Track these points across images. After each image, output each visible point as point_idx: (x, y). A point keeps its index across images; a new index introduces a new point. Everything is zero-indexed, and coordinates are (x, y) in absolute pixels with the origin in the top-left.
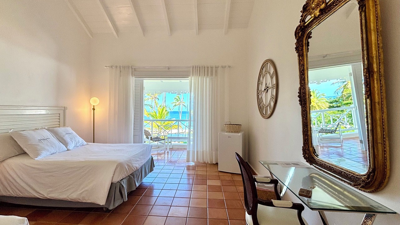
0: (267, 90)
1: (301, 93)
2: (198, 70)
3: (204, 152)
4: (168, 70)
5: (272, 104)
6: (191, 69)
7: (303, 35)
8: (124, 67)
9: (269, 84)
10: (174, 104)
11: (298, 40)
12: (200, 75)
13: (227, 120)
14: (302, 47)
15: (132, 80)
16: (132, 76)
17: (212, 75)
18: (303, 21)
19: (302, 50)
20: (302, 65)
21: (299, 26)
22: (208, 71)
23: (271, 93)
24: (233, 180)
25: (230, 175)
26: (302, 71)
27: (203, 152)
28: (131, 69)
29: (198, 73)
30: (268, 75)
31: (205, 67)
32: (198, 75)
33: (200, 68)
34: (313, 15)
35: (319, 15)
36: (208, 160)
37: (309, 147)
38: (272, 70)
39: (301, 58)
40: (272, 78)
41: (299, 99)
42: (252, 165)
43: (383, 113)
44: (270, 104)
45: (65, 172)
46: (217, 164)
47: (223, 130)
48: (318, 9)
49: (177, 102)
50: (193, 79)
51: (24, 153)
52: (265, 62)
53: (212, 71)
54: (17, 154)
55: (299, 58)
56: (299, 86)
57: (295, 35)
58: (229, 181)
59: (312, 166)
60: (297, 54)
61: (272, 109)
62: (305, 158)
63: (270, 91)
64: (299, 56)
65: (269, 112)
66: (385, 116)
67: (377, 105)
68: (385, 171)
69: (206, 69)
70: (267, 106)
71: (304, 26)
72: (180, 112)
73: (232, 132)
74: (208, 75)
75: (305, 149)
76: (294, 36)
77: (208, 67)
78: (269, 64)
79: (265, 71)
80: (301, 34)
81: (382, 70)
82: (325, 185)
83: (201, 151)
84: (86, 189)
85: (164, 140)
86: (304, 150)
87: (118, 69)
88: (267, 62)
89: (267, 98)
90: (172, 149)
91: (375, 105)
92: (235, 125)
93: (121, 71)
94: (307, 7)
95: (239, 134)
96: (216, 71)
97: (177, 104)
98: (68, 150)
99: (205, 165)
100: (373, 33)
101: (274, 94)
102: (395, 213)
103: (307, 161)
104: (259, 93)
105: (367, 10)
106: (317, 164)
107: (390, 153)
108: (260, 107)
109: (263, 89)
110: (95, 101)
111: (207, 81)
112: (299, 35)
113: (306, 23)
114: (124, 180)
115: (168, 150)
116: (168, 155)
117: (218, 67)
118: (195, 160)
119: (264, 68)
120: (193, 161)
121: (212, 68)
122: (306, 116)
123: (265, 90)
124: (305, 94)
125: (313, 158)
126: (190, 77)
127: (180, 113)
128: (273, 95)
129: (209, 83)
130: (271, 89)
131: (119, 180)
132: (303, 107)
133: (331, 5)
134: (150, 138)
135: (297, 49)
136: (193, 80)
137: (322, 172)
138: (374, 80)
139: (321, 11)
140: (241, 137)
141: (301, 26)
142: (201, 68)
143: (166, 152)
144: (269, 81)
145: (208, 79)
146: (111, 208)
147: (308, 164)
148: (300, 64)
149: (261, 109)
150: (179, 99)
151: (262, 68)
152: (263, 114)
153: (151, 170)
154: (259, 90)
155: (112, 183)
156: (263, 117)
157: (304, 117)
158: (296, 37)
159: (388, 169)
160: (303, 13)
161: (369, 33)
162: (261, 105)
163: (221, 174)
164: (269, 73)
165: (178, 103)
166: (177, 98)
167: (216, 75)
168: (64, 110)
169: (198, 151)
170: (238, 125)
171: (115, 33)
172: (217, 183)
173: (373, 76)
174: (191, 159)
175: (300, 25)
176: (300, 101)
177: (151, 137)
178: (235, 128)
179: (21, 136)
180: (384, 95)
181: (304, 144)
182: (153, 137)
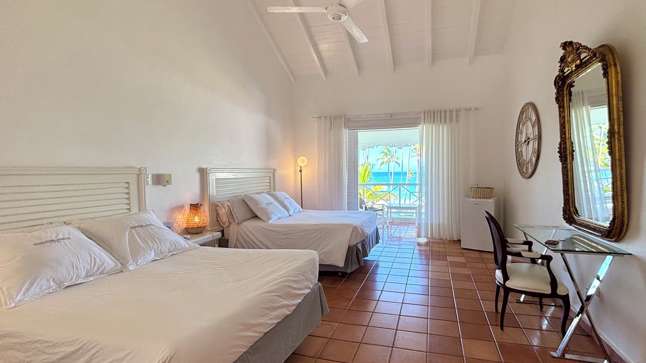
0: (528, 142)
1: (561, 148)
2: (432, 117)
3: (441, 226)
4: (390, 118)
5: (534, 159)
6: (422, 115)
7: (563, 84)
8: (335, 118)
9: (531, 134)
10: (381, 161)
11: (558, 90)
12: (434, 122)
13: (473, 183)
14: (563, 97)
15: (345, 133)
16: (345, 128)
17: (451, 121)
18: (562, 71)
19: (563, 100)
20: (563, 117)
22: (445, 117)
23: (533, 145)
24: (482, 258)
25: (478, 252)
26: (563, 123)
27: (439, 225)
28: (343, 118)
29: (432, 120)
30: (529, 122)
31: (441, 112)
32: (432, 122)
33: (434, 113)
34: (570, 68)
35: (575, 70)
36: (446, 235)
37: (570, 208)
38: (534, 118)
39: (561, 110)
40: (533, 126)
41: (559, 155)
43: (622, 169)
44: (531, 160)
45: (301, 234)
46: (459, 241)
47: (467, 196)
48: (574, 64)
49: (385, 157)
50: (424, 127)
51: (256, 217)
52: (525, 105)
53: (451, 116)
54: (249, 217)
55: (560, 110)
56: (559, 140)
57: (555, 84)
58: (476, 258)
59: (571, 227)
60: (557, 105)
61: (534, 165)
62: (565, 219)
63: (531, 143)
64: (560, 107)
65: (530, 170)
66: (624, 171)
67: (617, 161)
68: (623, 220)
69: (443, 113)
70: (528, 163)
71: (564, 76)
72: (391, 173)
73: (480, 198)
74: (445, 122)
75: (566, 209)
76: (554, 86)
77: (445, 112)
78: (530, 109)
79: (526, 117)
80: (562, 83)
81: (622, 131)
82: (582, 243)
83: (436, 224)
84: (323, 251)
85: (382, 210)
86: (564, 211)
87: (328, 118)
88: (528, 106)
89: (528, 152)
90: (392, 223)
91: (616, 162)
93: (331, 123)
94: (564, 59)
95: (491, 200)
96: (457, 116)
97: (385, 160)
98: (290, 216)
99: (442, 242)
100: (614, 98)
101: (536, 147)
102: (631, 254)
103: (567, 222)
104: (518, 146)
105: (609, 77)
106: (576, 224)
107: (627, 203)
108: (520, 163)
109: (523, 141)
110: (302, 161)
111: (444, 130)
112: (558, 84)
113: (565, 73)
114: (359, 244)
115: (388, 224)
116: (388, 229)
117: (460, 110)
118: (429, 236)
119: (524, 114)
120: (426, 237)
121: (451, 111)
122: (567, 174)
123: (525, 141)
124: (566, 149)
125: (573, 218)
126: (420, 126)
127: (391, 175)
128: (535, 149)
129: (448, 132)
130: (532, 141)
131: (355, 243)
132: (564, 164)
133: (585, 62)
134: (364, 208)
135: (557, 99)
136: (424, 129)
137: (581, 232)
138: (615, 140)
139: (576, 66)
140: (493, 203)
141: (560, 77)
142: (436, 113)
143: (385, 226)
144: (529, 130)
145: (445, 128)
146: (349, 271)
147: (567, 225)
148: (560, 116)
149: (520, 164)
150: (388, 153)
151: (522, 113)
152: (523, 172)
153: (377, 242)
154: (518, 141)
155: (349, 247)
156: (523, 176)
157: (564, 175)
158: (556, 87)
159: (625, 217)
160: (561, 63)
161: (610, 97)
162: (521, 161)
163: (464, 251)
164: (531, 120)
165: (387, 158)
166: (386, 151)
167: (457, 121)
168: (274, 173)
169: (432, 224)
170: (489, 188)
171: (323, 75)
172: (460, 259)
173: (614, 136)
174: (423, 234)
175: (559, 75)
176: (560, 157)
177: (366, 207)
178: (484, 192)
179: (252, 199)
180: (623, 153)
181: (565, 204)
182: (367, 207)
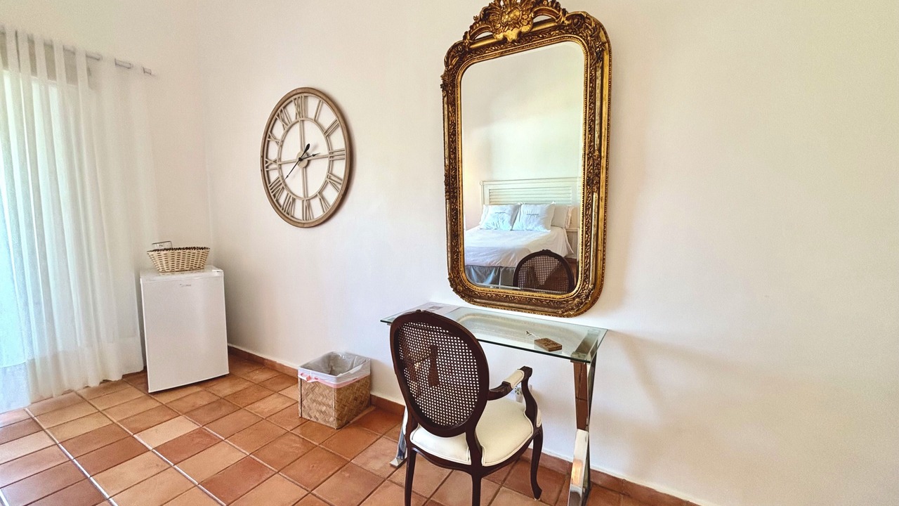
1: (450, 176)
5: (334, 194)
7: (457, 64)
9: (320, 146)
11: (448, 71)
13: (150, 239)
14: (454, 87)
17: (71, 78)
18: (471, 35)
19: (453, 93)
20: (452, 122)
21: (460, 43)
22: (50, 61)
23: (329, 168)
24: (221, 398)
26: (452, 134)
30: (311, 124)
35: (514, 41)
37: (459, 273)
38: (330, 118)
39: (450, 109)
40: (328, 134)
42: (243, 346)
44: (323, 194)
48: (516, 31)
52: (298, 91)
53: (71, 67)
57: (447, 58)
58: (214, 405)
61: (333, 204)
64: (448, 104)
65: (318, 213)
70: (313, 199)
71: (469, 48)
74: (50, 76)
75: (455, 277)
78: (315, 100)
79: (299, 115)
80: (457, 61)
86: (452, 279)
88: (306, 95)
92: (193, 251)
94: (489, 14)
96: (91, 71)
101: (341, 172)
103: (462, 297)
104: (269, 166)
106: (480, 297)
109: (289, 158)
112: (453, 61)
113: (475, 43)
117: (98, 60)
119: (293, 106)
122: (456, 220)
123: (301, 160)
124: (455, 179)
128: (334, 175)
130: (326, 160)
132: (452, 202)
135: (444, 87)
139: (521, 35)
141: (464, 46)
145: (54, 92)
148: (449, 119)
149: (280, 201)
151: (283, 105)
152: (294, 217)
154: (268, 159)
156: (294, 224)
157: (452, 221)
162: (282, 195)
164: (317, 121)
170: (194, 248)
172: (181, 427)
175: (462, 43)
176: (447, 191)
